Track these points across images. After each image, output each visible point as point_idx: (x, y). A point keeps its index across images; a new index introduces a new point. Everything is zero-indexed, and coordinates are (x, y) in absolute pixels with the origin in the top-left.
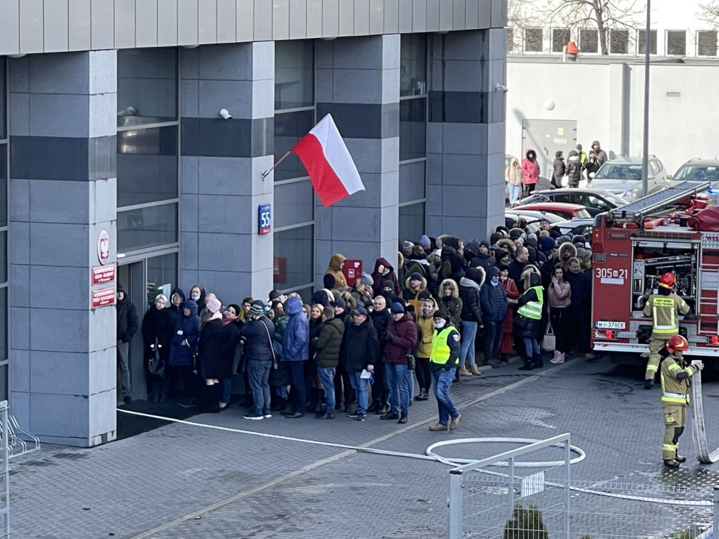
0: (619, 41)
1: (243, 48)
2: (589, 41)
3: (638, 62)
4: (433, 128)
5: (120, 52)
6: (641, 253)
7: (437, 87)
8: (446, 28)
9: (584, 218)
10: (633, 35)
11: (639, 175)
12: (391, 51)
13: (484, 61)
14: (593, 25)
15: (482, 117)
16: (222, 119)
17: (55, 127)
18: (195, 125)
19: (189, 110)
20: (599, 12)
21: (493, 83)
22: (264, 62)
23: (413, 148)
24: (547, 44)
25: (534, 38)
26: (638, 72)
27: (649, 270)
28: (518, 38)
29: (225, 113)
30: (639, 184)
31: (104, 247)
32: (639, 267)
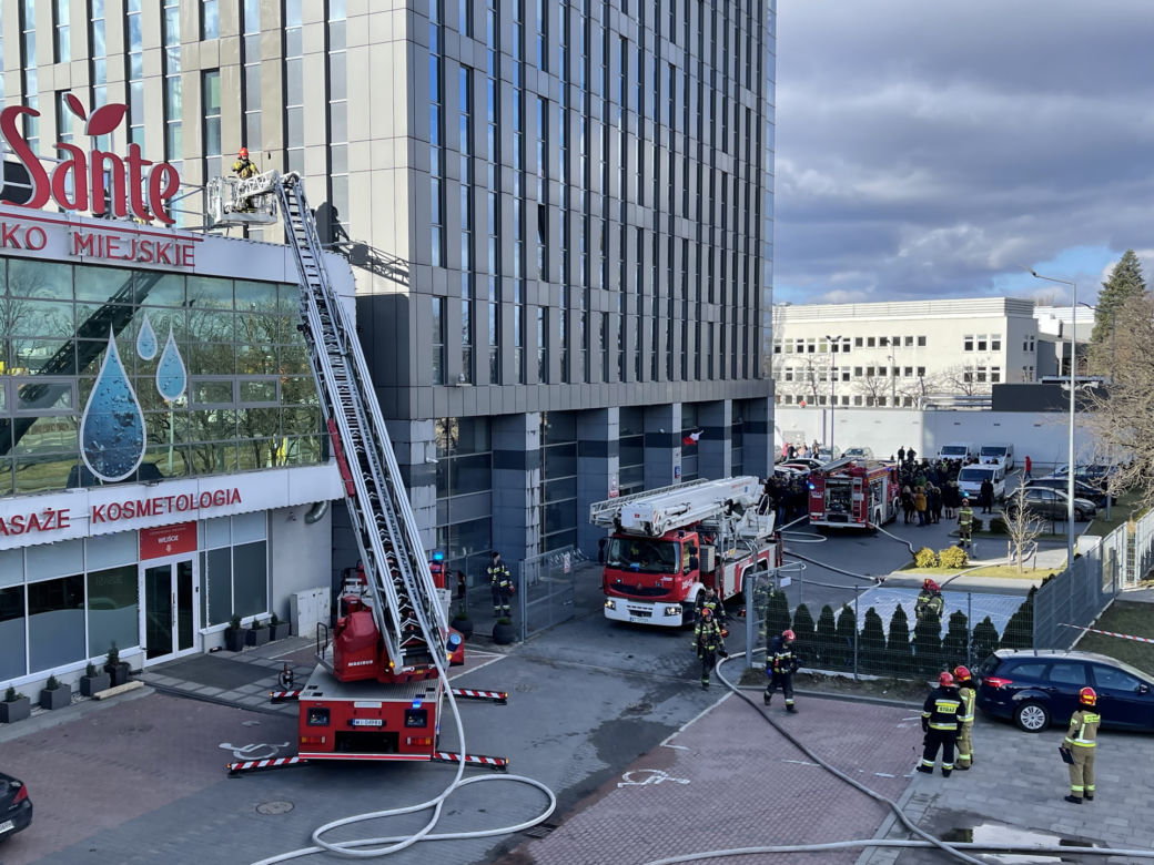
0: (823, 400)
1: (669, 406)
2: (811, 400)
3: (829, 408)
4: (746, 437)
5: (621, 408)
6: (829, 486)
7: (747, 420)
8: (751, 396)
9: (808, 470)
10: (828, 398)
11: (830, 452)
12: (728, 406)
13: (766, 409)
14: (812, 394)
15: (765, 432)
16: (660, 433)
17: (595, 437)
18: (650, 435)
19: (648, 430)
20: (815, 389)
21: (769, 418)
22: (677, 411)
23: (737, 443)
24: (794, 401)
25: (789, 399)
26: (829, 412)
27: (832, 492)
28: (783, 399)
29: (662, 431)
30: (829, 456)
31: (614, 483)
32: (828, 491)
